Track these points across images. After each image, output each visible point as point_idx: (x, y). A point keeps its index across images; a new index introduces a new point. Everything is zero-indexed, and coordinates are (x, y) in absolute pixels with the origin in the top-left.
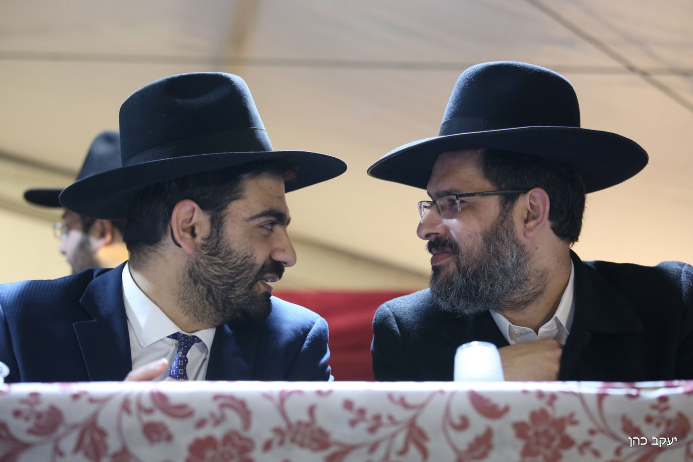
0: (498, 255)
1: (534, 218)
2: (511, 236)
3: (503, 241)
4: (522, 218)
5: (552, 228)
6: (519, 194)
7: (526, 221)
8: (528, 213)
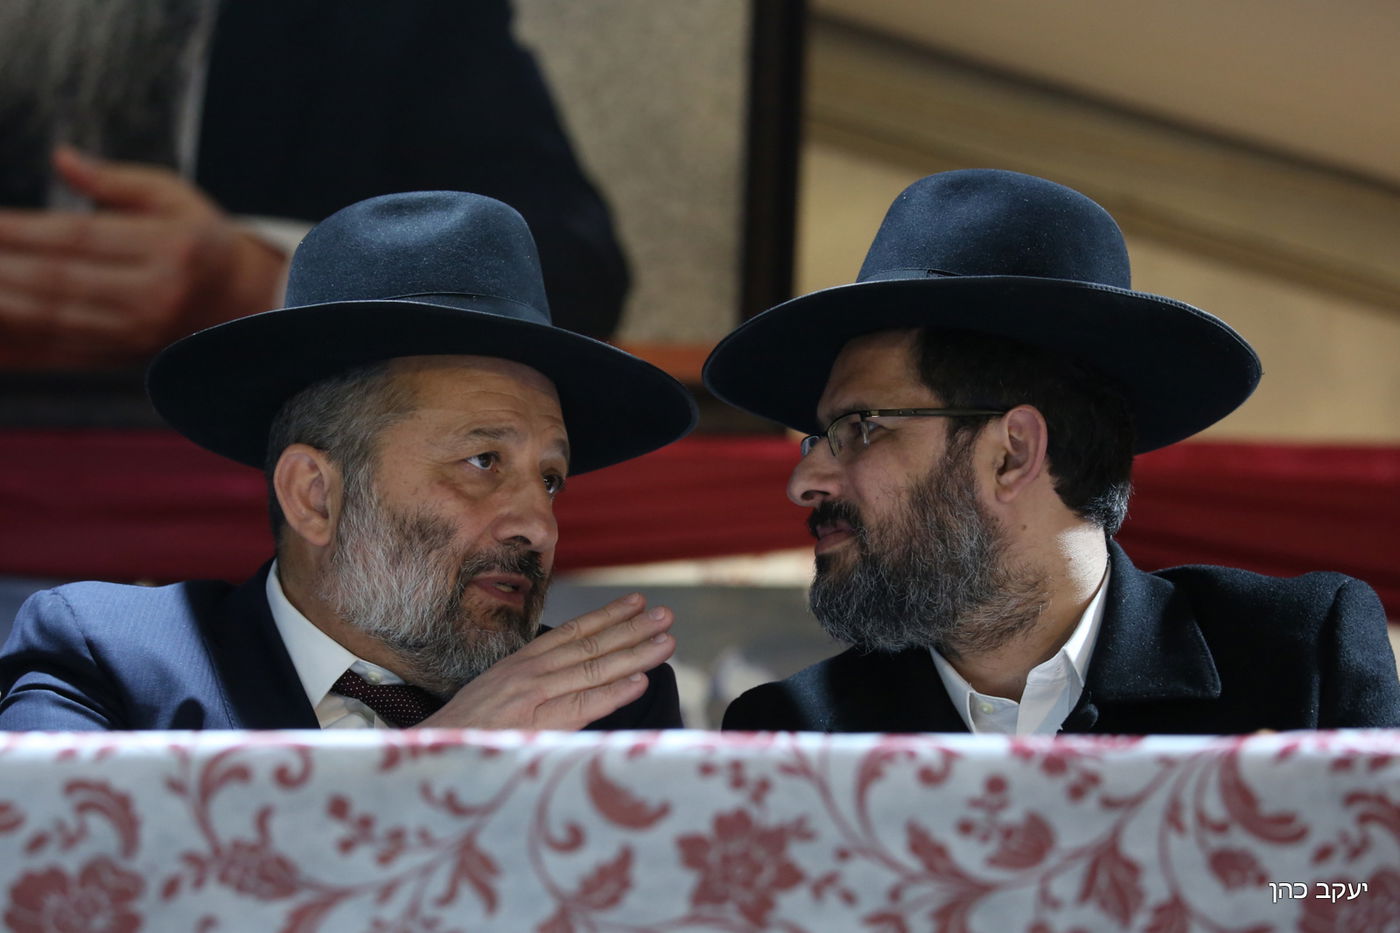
0: (942, 531)
1: (1018, 466)
2: (968, 495)
3: (952, 504)
4: (993, 463)
5: (1058, 490)
6: (988, 418)
7: (1002, 471)
8: (1007, 458)
